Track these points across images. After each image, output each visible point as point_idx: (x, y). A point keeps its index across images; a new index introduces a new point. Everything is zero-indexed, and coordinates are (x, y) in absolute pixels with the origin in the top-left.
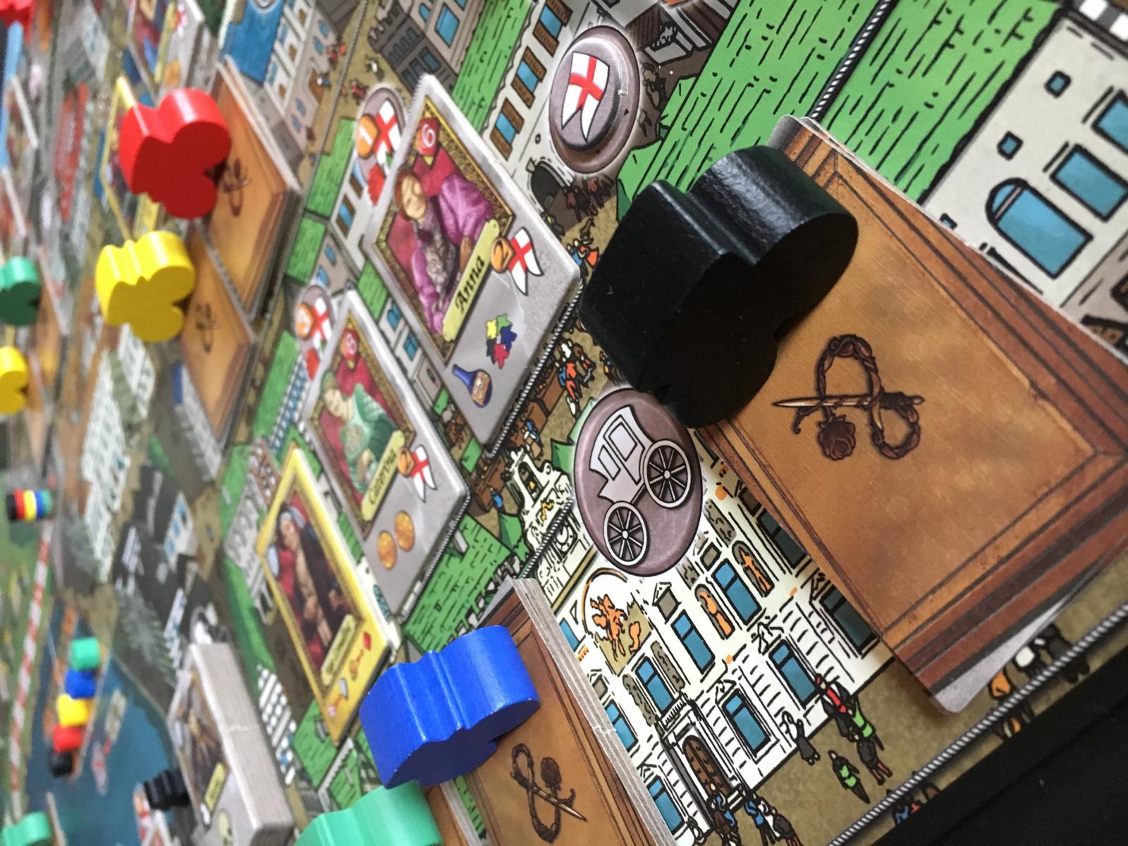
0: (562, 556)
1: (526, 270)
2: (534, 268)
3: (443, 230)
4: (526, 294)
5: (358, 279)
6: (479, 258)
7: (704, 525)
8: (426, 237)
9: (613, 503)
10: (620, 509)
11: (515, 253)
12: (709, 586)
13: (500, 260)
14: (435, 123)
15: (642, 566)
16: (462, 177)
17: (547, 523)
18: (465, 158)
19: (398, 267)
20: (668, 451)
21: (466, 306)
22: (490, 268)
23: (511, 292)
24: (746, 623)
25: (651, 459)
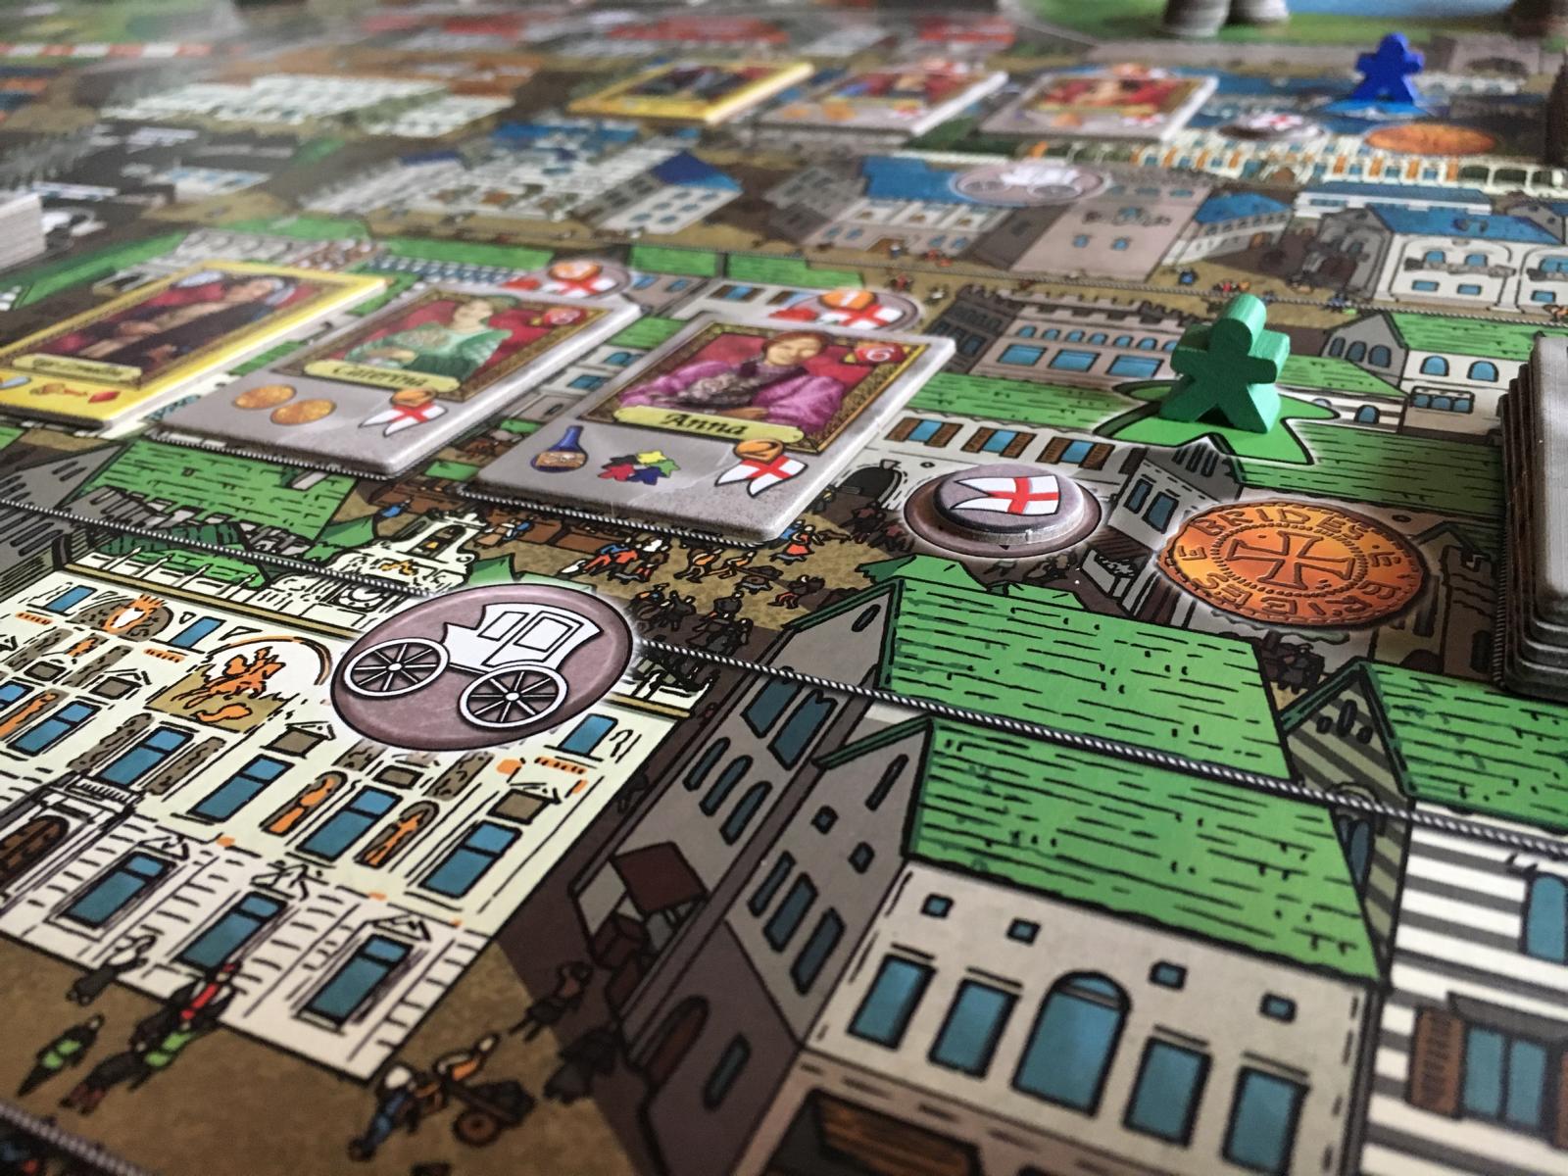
0: (332, 600)
1: (751, 479)
2: (755, 487)
3: (765, 386)
4: (717, 484)
5: (658, 315)
6: (743, 428)
7: (448, 759)
8: (748, 370)
9: (441, 642)
10: (435, 653)
11: (768, 463)
12: (347, 787)
13: (752, 449)
14: (899, 357)
15: (351, 698)
16: (844, 394)
17: (378, 572)
18: (870, 393)
19: (695, 349)
20: (550, 689)
21: (673, 426)
22: (737, 442)
23: (713, 468)
24: (299, 848)
25: (528, 673)
